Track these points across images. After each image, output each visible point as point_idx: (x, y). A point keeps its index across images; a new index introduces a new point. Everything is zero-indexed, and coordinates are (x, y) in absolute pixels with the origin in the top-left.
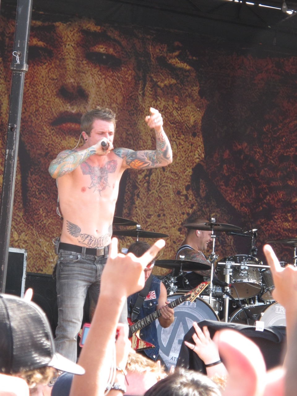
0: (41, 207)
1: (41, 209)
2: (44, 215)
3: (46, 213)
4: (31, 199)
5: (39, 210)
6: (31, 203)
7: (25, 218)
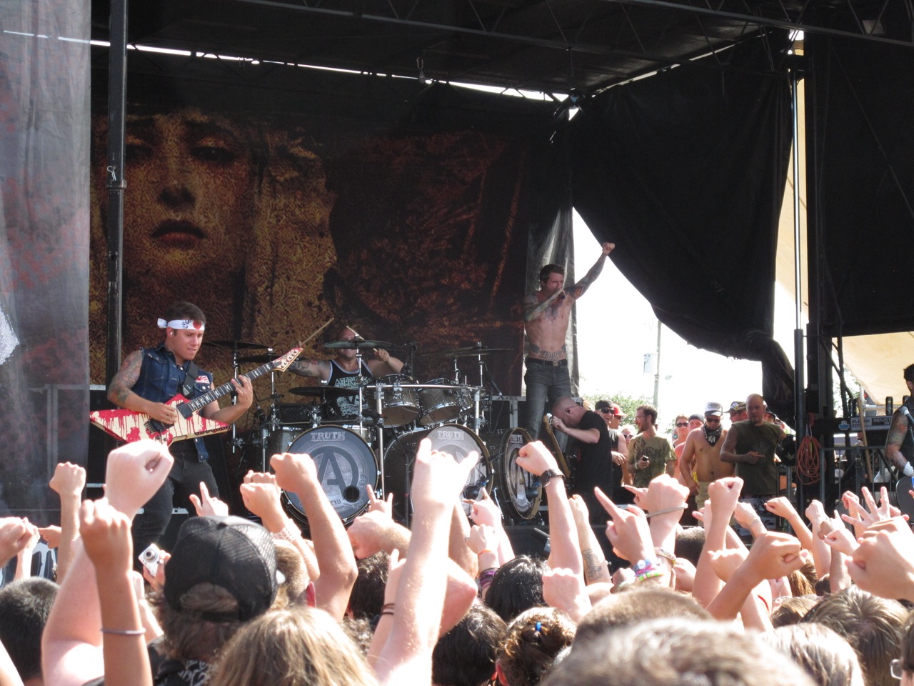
0: (143, 335)
1: (143, 337)
2: (147, 343)
3: (150, 341)
4: (132, 325)
5: (141, 338)
6: (131, 331)
7: (125, 349)
